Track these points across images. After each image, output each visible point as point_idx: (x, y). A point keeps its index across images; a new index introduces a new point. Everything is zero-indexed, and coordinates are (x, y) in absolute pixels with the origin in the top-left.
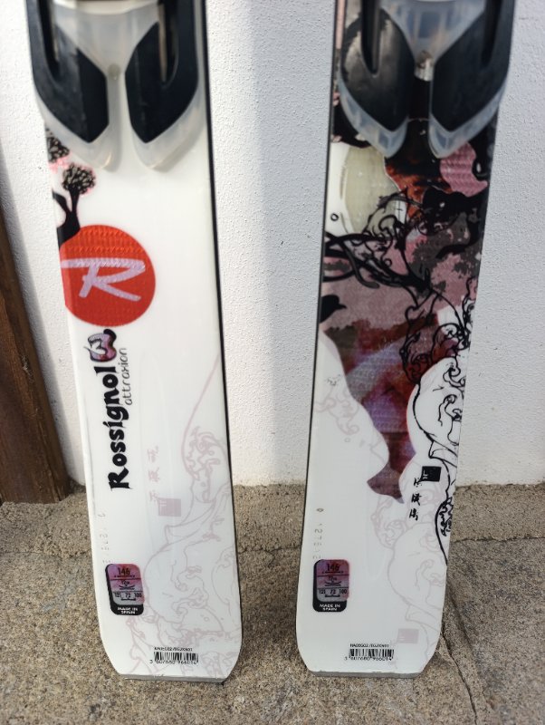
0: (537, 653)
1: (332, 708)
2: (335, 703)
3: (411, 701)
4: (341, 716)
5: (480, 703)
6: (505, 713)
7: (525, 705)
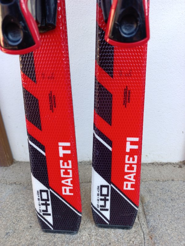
0: (171, 220)
1: (91, 237)
2: (93, 235)
3: (121, 235)
4: (94, 240)
5: (147, 237)
6: (156, 241)
7: (164, 239)
